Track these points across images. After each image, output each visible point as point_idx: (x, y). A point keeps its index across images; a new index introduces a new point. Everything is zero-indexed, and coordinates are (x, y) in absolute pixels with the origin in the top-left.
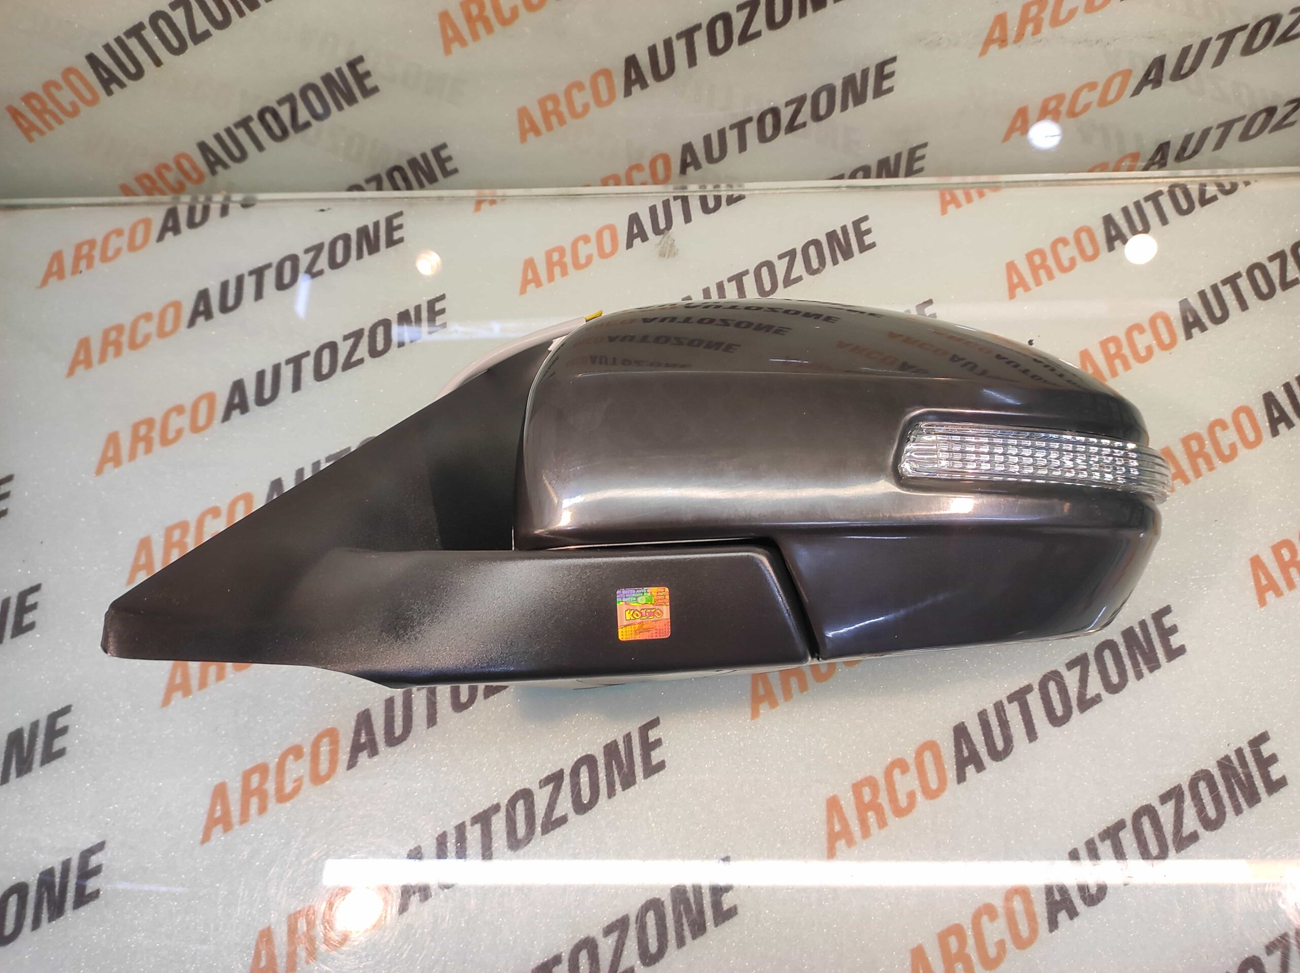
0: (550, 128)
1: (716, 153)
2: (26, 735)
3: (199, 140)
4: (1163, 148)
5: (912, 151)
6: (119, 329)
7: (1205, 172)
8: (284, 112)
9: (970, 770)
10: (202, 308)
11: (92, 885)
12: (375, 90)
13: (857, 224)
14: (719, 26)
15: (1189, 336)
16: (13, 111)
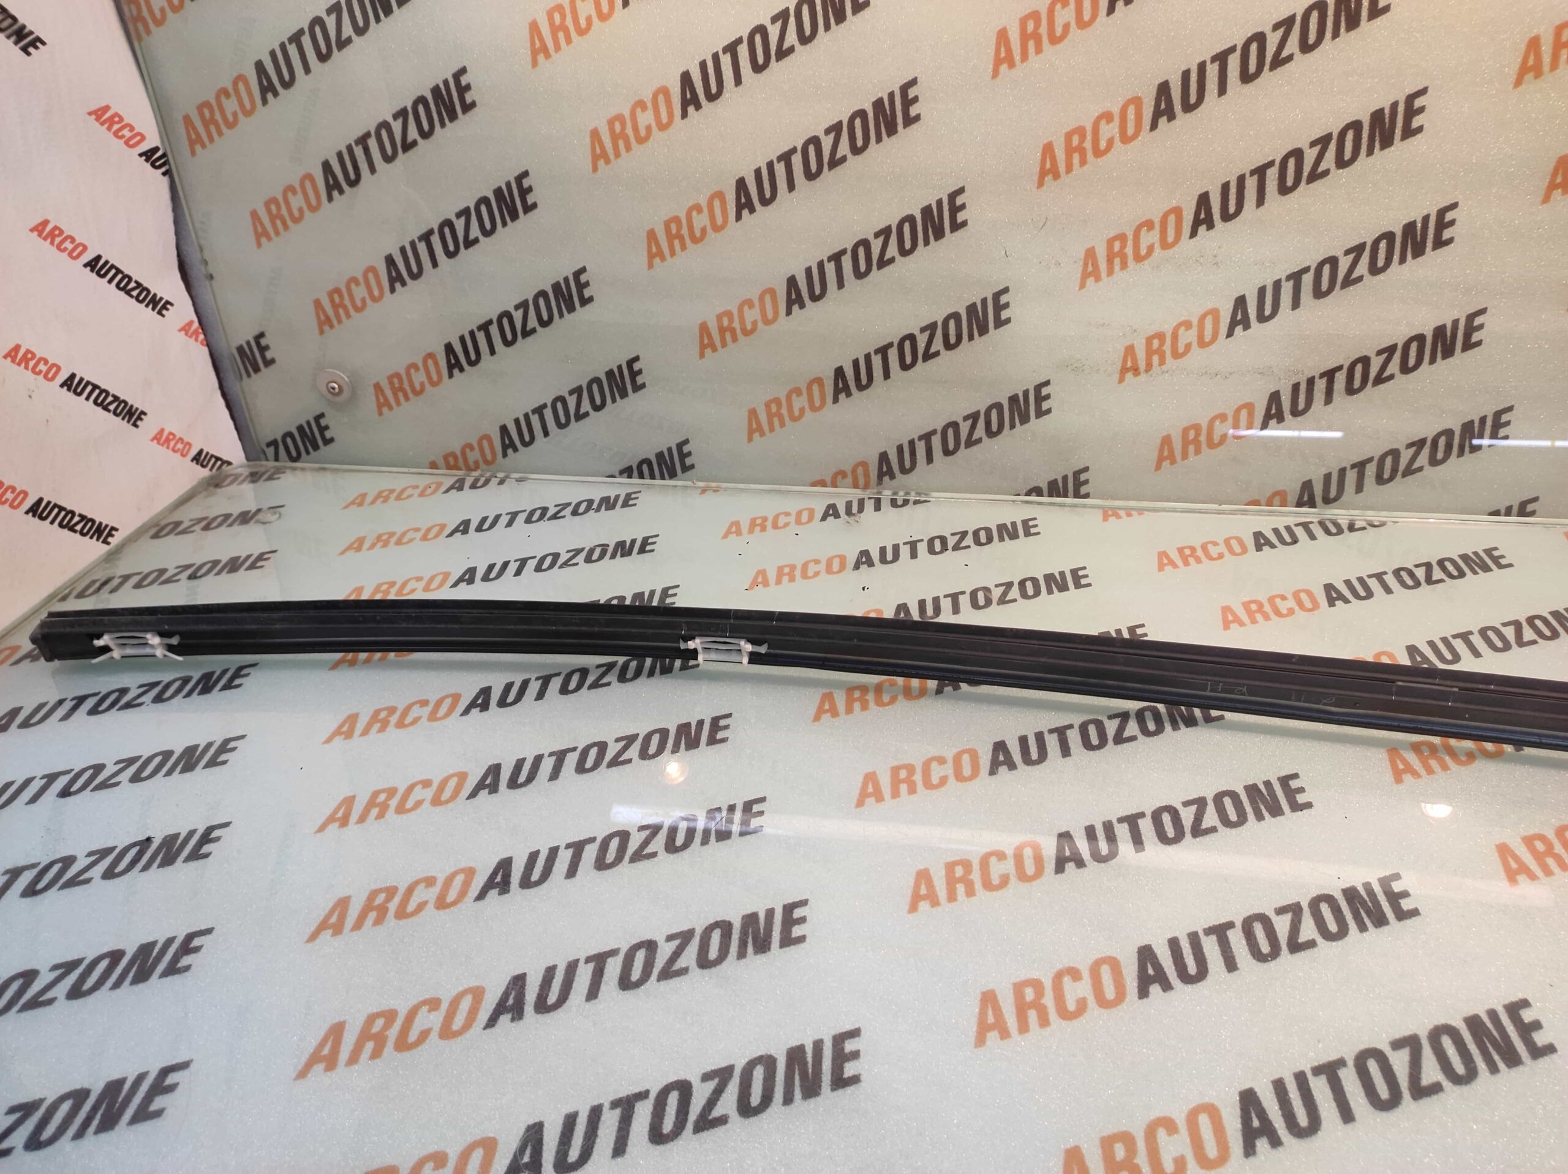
0: (772, 429)
1: (907, 464)
2: (200, 749)
3: (502, 424)
5: (1077, 474)
6: (392, 534)
7: (1352, 511)
8: (572, 402)
9: (1070, 866)
10: (461, 528)
11: (205, 849)
12: (643, 386)
13: (1025, 523)
14: (907, 344)
16: (378, 387)
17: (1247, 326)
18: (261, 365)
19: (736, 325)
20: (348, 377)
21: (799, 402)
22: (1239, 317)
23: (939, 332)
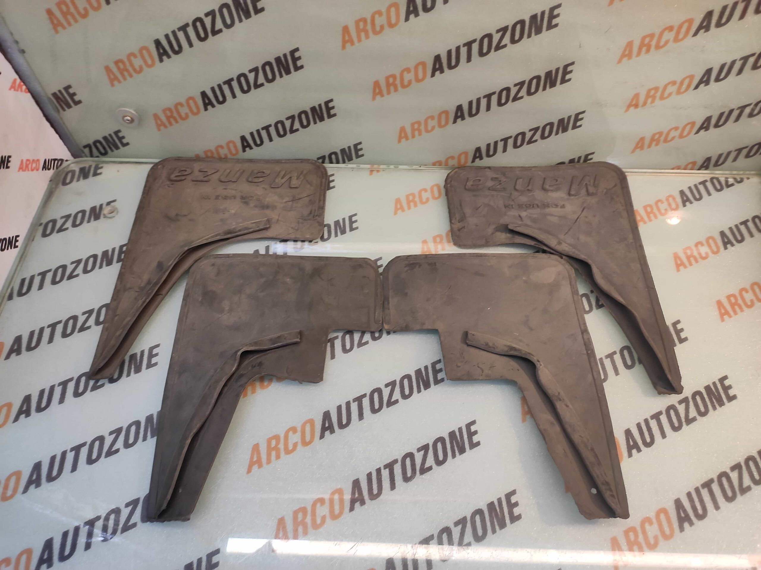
0: (413, 137)
1: (491, 153)
3: (242, 135)
4: (708, 159)
5: (587, 155)
7: (727, 172)
8: (288, 124)
9: (634, 451)
12: (335, 115)
14: (504, 93)
15: (726, 248)
16: (156, 116)
17: (707, 83)
18: (72, 104)
19: (398, 82)
20: (135, 110)
21: (431, 123)
22: (705, 79)
23: (526, 86)
